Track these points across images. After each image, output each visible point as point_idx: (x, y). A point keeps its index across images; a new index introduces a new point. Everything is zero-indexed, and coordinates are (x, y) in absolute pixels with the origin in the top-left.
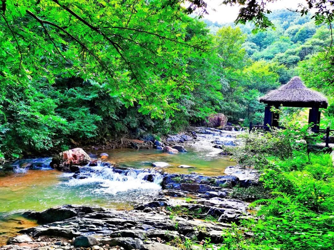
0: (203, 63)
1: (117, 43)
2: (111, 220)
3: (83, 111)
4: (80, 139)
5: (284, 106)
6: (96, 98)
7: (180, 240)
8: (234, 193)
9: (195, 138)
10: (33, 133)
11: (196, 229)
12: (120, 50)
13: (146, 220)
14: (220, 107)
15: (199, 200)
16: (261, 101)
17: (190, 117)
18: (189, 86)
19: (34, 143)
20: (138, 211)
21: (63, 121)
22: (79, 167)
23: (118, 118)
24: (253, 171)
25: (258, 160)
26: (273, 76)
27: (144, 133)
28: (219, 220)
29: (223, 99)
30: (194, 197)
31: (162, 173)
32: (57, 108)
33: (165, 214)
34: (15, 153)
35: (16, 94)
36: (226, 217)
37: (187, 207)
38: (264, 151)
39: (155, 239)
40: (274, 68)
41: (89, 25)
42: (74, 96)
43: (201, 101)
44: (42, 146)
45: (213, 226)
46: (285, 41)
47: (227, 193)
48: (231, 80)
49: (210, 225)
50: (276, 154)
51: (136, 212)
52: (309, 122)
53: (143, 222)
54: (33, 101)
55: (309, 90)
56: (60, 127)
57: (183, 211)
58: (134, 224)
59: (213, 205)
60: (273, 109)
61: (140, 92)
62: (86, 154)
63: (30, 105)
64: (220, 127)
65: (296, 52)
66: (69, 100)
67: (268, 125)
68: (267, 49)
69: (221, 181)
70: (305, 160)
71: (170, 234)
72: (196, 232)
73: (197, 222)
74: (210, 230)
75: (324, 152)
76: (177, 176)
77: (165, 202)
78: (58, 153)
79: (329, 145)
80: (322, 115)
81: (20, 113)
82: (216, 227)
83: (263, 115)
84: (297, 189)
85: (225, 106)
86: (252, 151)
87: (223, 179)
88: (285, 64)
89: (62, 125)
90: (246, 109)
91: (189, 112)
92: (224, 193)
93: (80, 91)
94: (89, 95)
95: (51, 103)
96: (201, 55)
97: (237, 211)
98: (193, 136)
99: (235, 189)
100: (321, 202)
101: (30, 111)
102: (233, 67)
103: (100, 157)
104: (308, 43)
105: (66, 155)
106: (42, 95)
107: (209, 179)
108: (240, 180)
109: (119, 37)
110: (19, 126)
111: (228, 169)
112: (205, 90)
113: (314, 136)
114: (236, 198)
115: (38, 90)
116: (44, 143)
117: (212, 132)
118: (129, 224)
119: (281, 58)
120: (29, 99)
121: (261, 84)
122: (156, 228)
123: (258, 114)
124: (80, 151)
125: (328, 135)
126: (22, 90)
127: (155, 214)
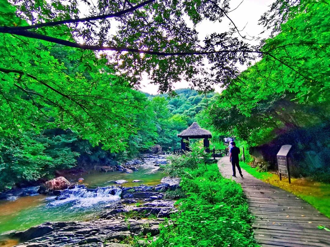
0: (145, 116)
1: (84, 105)
2: (80, 230)
3: (66, 150)
4: (64, 169)
5: (190, 138)
6: (76, 141)
7: (131, 237)
8: (167, 195)
9: (143, 161)
10: (24, 169)
11: (142, 227)
12: (86, 110)
13: (107, 226)
14: (157, 141)
15: (145, 204)
16: (179, 136)
17: (140, 149)
18: (134, 131)
19: (25, 177)
20: (102, 219)
21: (49, 158)
22: (61, 191)
23: (92, 153)
24: (178, 179)
25: (179, 172)
26: (184, 122)
27: (111, 161)
28: (158, 216)
29: (159, 136)
30: (142, 202)
31: (121, 188)
32: (46, 150)
33: (122, 218)
34: (9, 185)
35: (13, 142)
36: (162, 213)
37: (136, 210)
38: (182, 166)
39: (113, 240)
40: (184, 118)
41: (61, 94)
42: (60, 141)
43: (146, 138)
44: (32, 178)
45: (154, 222)
46: (188, 104)
47: (163, 196)
48: (162, 125)
49: (151, 222)
50: (189, 167)
51: (101, 220)
52: (204, 146)
53: (104, 228)
54: (26, 146)
55: (202, 129)
56: (47, 163)
57: (134, 214)
58: (98, 231)
59: (154, 206)
60: (185, 141)
61: (102, 136)
62: (66, 180)
63: (23, 149)
64: (158, 153)
65: (194, 110)
66: (56, 143)
67: (183, 150)
68: (180, 108)
69: (159, 188)
70: (204, 169)
71: (124, 234)
72: (142, 229)
73: (144, 221)
74: (152, 226)
75: (214, 162)
76: (131, 188)
77: (122, 209)
78: (44, 182)
79: (215, 158)
80: (210, 142)
81: (15, 155)
82: (156, 222)
83: (180, 144)
84: (201, 189)
85: (160, 140)
86: (176, 166)
87: (161, 186)
88: (189, 116)
89: (49, 161)
90: (172, 142)
91: (139, 145)
92: (161, 196)
93: (64, 137)
94: (70, 139)
95: (40, 146)
96: (139, 112)
97: (169, 208)
98: (142, 160)
99: (167, 192)
100: (214, 196)
101: (23, 154)
102: (162, 118)
103: (78, 181)
104: (199, 105)
105: (50, 183)
106: (34, 141)
107: (151, 188)
108: (170, 185)
109: (85, 102)
110: (13, 165)
111: (163, 179)
112: (148, 132)
113: (207, 154)
114: (168, 198)
115: (31, 138)
116: (33, 176)
117: (153, 156)
118: (94, 232)
119: (187, 112)
120: (23, 145)
121: (178, 127)
122: (114, 231)
123: (178, 143)
124: (62, 179)
125: (214, 153)
126: (18, 139)
127: (114, 219)
